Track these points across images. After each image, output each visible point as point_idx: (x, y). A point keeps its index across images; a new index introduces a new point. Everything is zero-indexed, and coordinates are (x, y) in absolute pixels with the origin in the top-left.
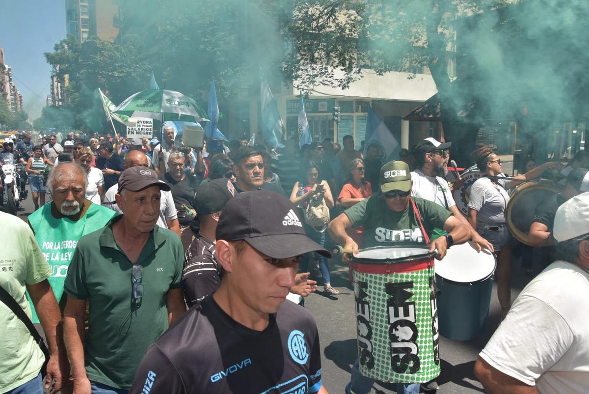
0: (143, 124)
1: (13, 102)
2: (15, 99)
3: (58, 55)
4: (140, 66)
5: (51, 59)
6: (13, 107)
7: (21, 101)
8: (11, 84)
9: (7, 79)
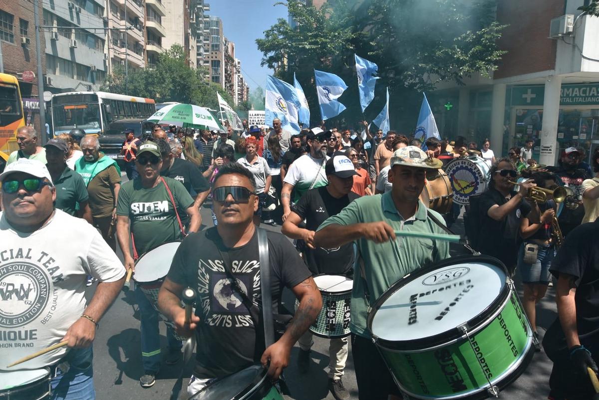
0: (261, 116)
1: (239, 92)
2: (242, 90)
3: (269, 41)
4: (339, 34)
5: (261, 45)
6: (239, 97)
7: (247, 92)
8: (239, 76)
9: (235, 71)
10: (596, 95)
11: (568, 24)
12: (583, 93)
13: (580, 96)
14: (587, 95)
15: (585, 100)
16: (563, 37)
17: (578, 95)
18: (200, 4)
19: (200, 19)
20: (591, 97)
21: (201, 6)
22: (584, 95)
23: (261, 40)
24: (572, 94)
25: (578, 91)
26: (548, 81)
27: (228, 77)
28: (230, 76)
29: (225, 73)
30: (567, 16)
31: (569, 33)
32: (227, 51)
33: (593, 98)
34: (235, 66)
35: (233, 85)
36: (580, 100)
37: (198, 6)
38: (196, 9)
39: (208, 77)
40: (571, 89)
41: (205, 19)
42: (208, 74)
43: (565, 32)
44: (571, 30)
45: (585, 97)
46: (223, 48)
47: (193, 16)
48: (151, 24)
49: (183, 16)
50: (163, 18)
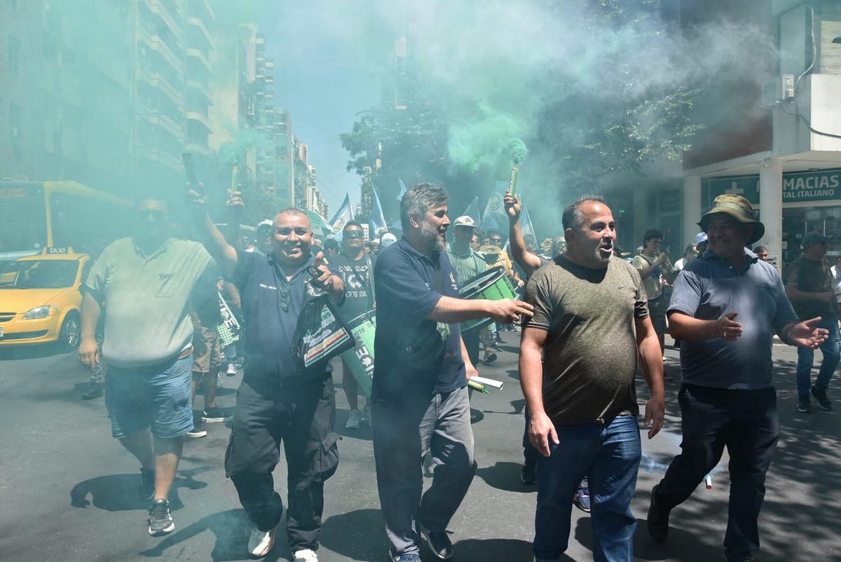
5: (347, 142)
8: (314, 189)
9: (308, 182)
10: (828, 186)
11: (788, 87)
12: (810, 185)
13: (806, 189)
14: (816, 187)
15: (813, 194)
16: (780, 105)
17: (803, 188)
18: (261, 91)
19: (261, 110)
20: (822, 189)
21: (261, 93)
22: (812, 187)
23: (346, 134)
24: (795, 187)
25: (802, 182)
26: (764, 166)
27: (299, 190)
28: (302, 189)
29: (295, 184)
30: (785, 76)
31: (789, 99)
32: (297, 154)
33: (824, 191)
34: (309, 175)
35: (305, 201)
36: (807, 194)
37: (258, 93)
38: (255, 96)
39: (272, 191)
40: (792, 180)
41: (267, 111)
42: (271, 186)
43: (784, 98)
44: (792, 95)
45: (813, 190)
46: (293, 150)
47: (251, 107)
48: (193, 115)
49: (237, 106)
50: (210, 108)
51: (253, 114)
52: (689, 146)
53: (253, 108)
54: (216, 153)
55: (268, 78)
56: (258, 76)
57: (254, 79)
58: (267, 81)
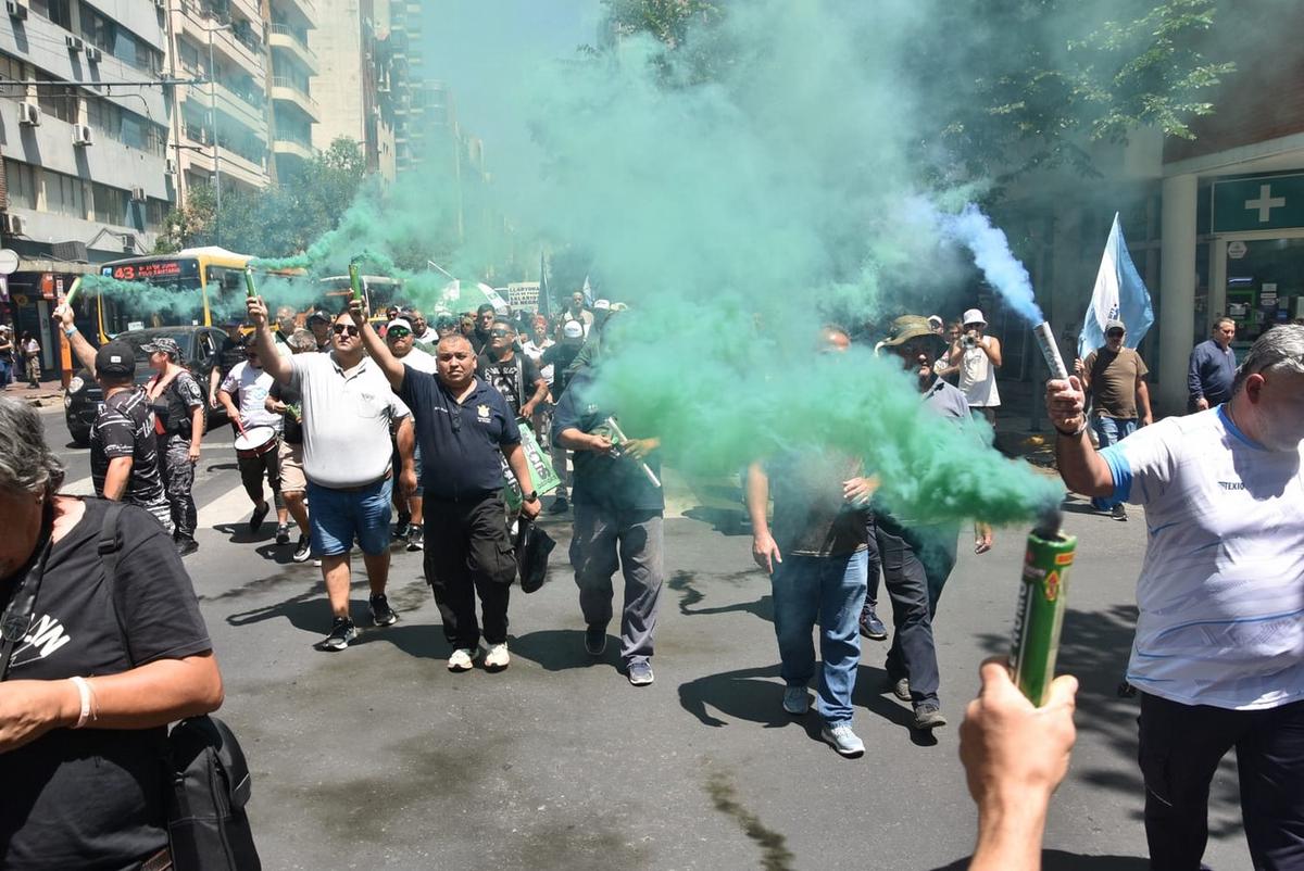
18: (400, 52)
19: (401, 84)
21: (401, 56)
32: (465, 156)
37: (396, 56)
38: (390, 61)
41: (412, 85)
46: (457, 148)
47: (385, 78)
48: (282, 93)
49: (359, 78)
50: (312, 80)
51: (388, 90)
52: (1207, 106)
53: (388, 81)
54: (324, 155)
55: (411, 31)
56: (394, 28)
57: (388, 32)
58: (411, 35)
